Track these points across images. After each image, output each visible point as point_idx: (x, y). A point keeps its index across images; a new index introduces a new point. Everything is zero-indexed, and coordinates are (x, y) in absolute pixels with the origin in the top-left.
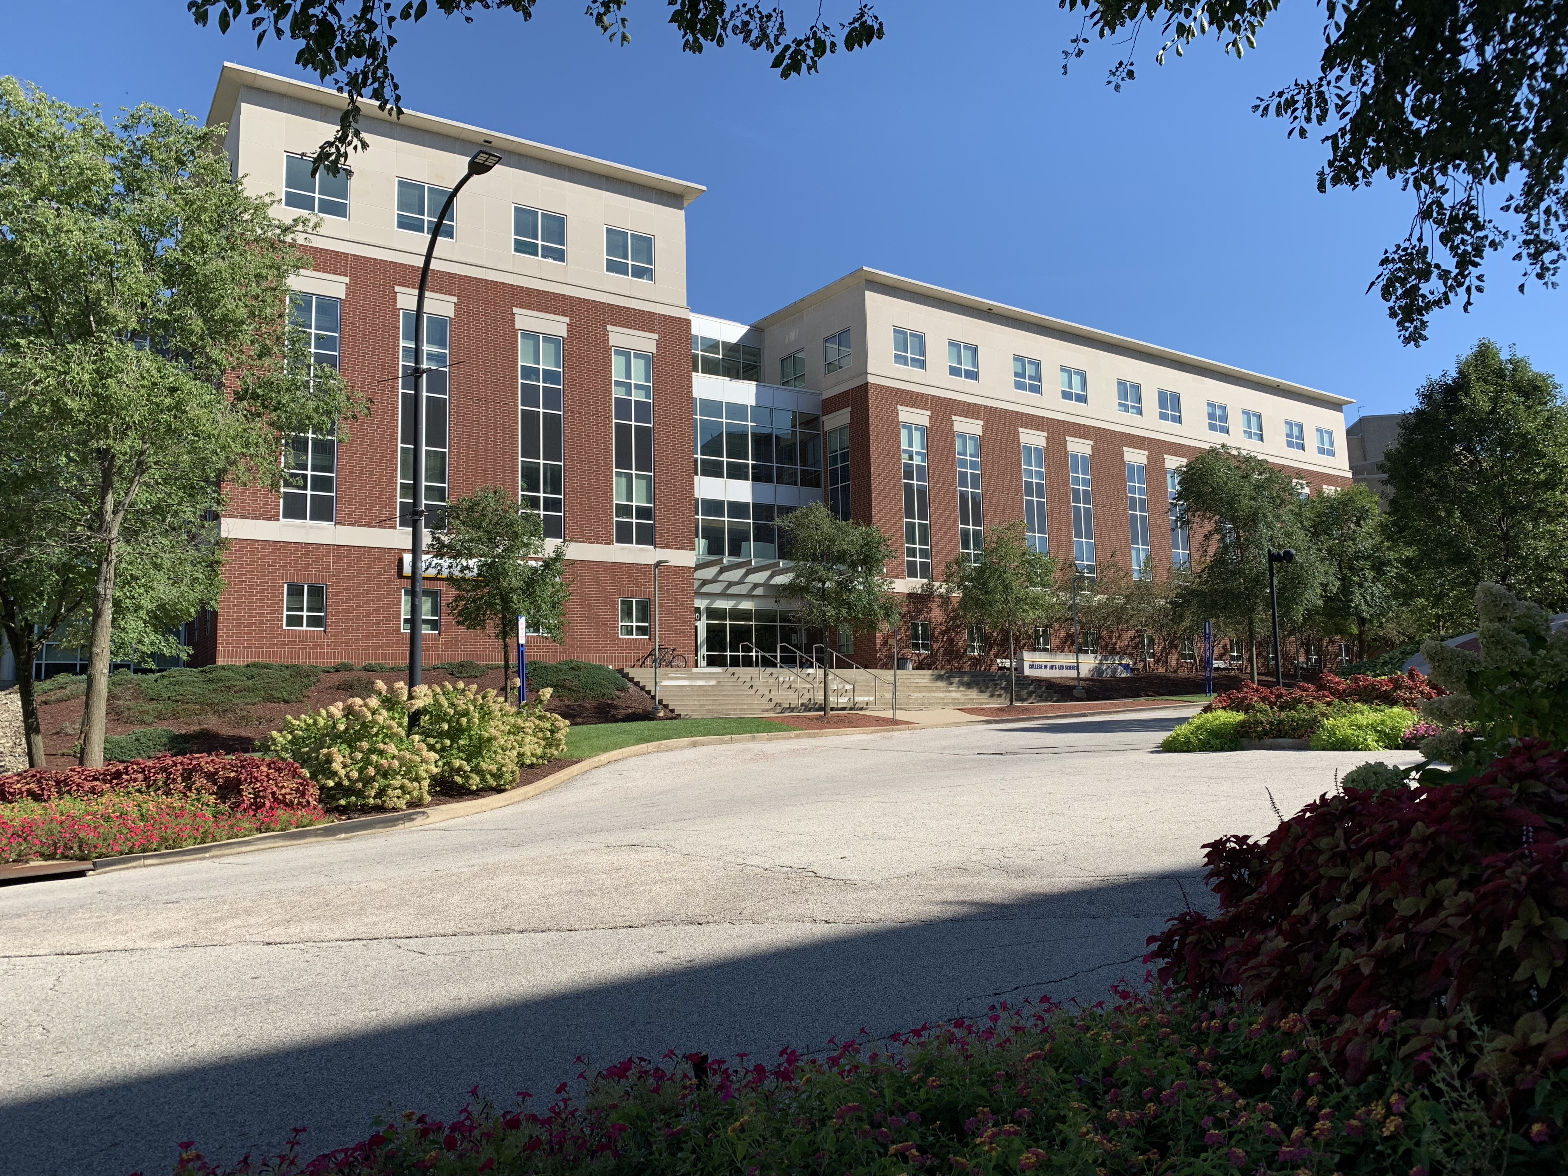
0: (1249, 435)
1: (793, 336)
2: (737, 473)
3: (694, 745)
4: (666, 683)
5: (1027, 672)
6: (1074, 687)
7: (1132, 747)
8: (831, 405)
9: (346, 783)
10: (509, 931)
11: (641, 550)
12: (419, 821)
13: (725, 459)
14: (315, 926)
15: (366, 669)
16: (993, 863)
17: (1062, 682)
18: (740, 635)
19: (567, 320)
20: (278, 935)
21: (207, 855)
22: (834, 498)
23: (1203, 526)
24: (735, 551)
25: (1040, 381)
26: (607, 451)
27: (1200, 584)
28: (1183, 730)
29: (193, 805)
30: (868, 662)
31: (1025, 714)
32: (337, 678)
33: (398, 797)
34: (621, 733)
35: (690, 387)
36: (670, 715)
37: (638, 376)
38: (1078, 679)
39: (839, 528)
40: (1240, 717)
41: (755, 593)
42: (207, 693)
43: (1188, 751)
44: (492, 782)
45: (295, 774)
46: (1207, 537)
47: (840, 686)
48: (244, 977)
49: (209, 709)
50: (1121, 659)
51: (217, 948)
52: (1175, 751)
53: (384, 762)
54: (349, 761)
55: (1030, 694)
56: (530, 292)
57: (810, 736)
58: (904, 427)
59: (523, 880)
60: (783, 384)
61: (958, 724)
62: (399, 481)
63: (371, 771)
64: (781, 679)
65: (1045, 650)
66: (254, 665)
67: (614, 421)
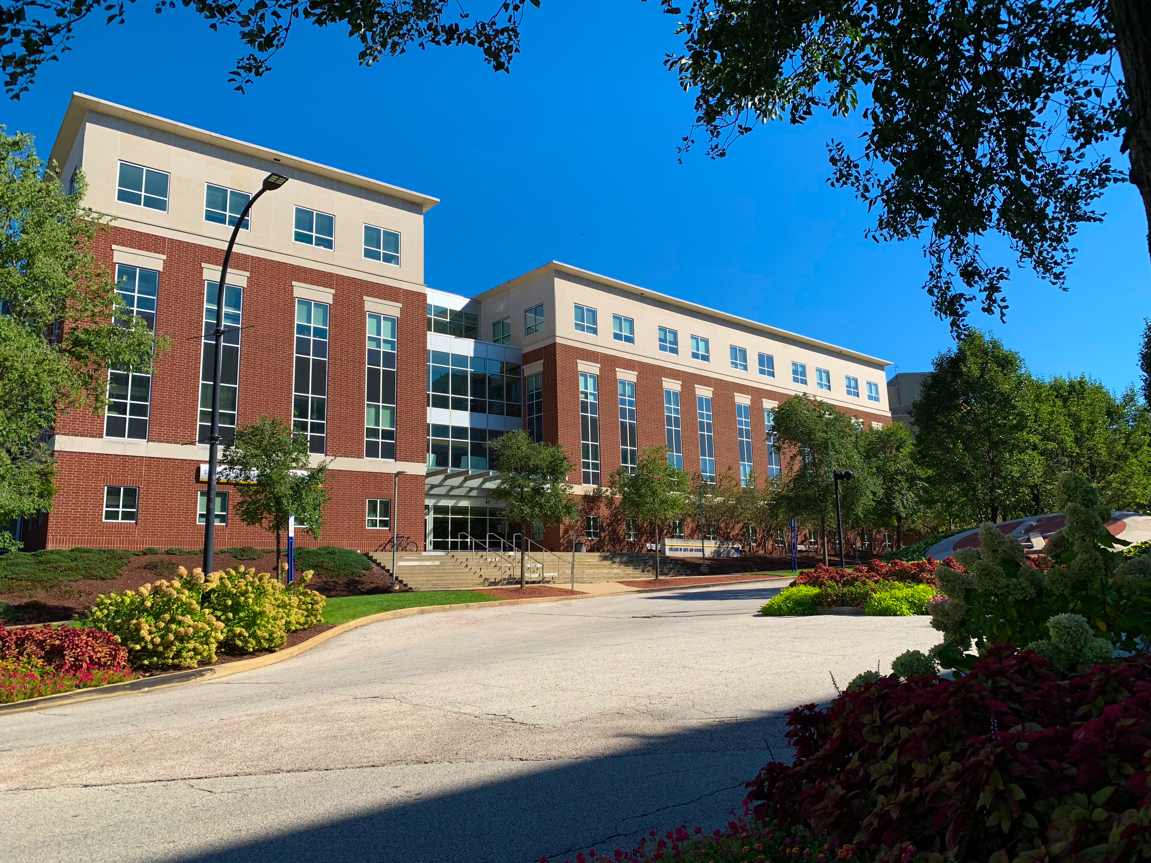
0: (821, 385)
1: (502, 307)
2: (459, 405)
3: (422, 612)
4: (401, 563)
5: (668, 553)
6: (700, 565)
7: (741, 611)
8: (530, 357)
9: (150, 647)
10: (279, 771)
11: (385, 462)
12: (208, 676)
13: (450, 395)
14: (124, 770)
15: (168, 553)
16: (643, 708)
17: (693, 561)
18: (459, 526)
19: (333, 291)
20: (94, 778)
21: (34, 707)
22: (531, 426)
23: (790, 450)
24: (457, 463)
25: (676, 344)
26: (361, 388)
27: (788, 491)
28: (777, 599)
29: (23, 667)
30: (553, 548)
31: (666, 585)
32: (144, 560)
33: (191, 658)
34: (366, 604)
35: (425, 342)
36: (404, 588)
37: (386, 334)
38: (704, 558)
39: (534, 449)
40: (816, 590)
41: (471, 494)
42: (37, 572)
43: (780, 615)
44: (266, 645)
45: (109, 641)
46: (792, 458)
47: (533, 565)
48: (66, 816)
49: (39, 585)
50: (733, 544)
51: (44, 791)
52: (771, 615)
53: (181, 629)
54: (154, 629)
55: (670, 570)
56: (305, 270)
57: (510, 604)
58: (582, 375)
59: (291, 727)
60: (494, 342)
61: (618, 594)
62: (199, 409)
63: (171, 637)
64: (489, 560)
65: (681, 537)
66: (78, 550)
67: (367, 366)
